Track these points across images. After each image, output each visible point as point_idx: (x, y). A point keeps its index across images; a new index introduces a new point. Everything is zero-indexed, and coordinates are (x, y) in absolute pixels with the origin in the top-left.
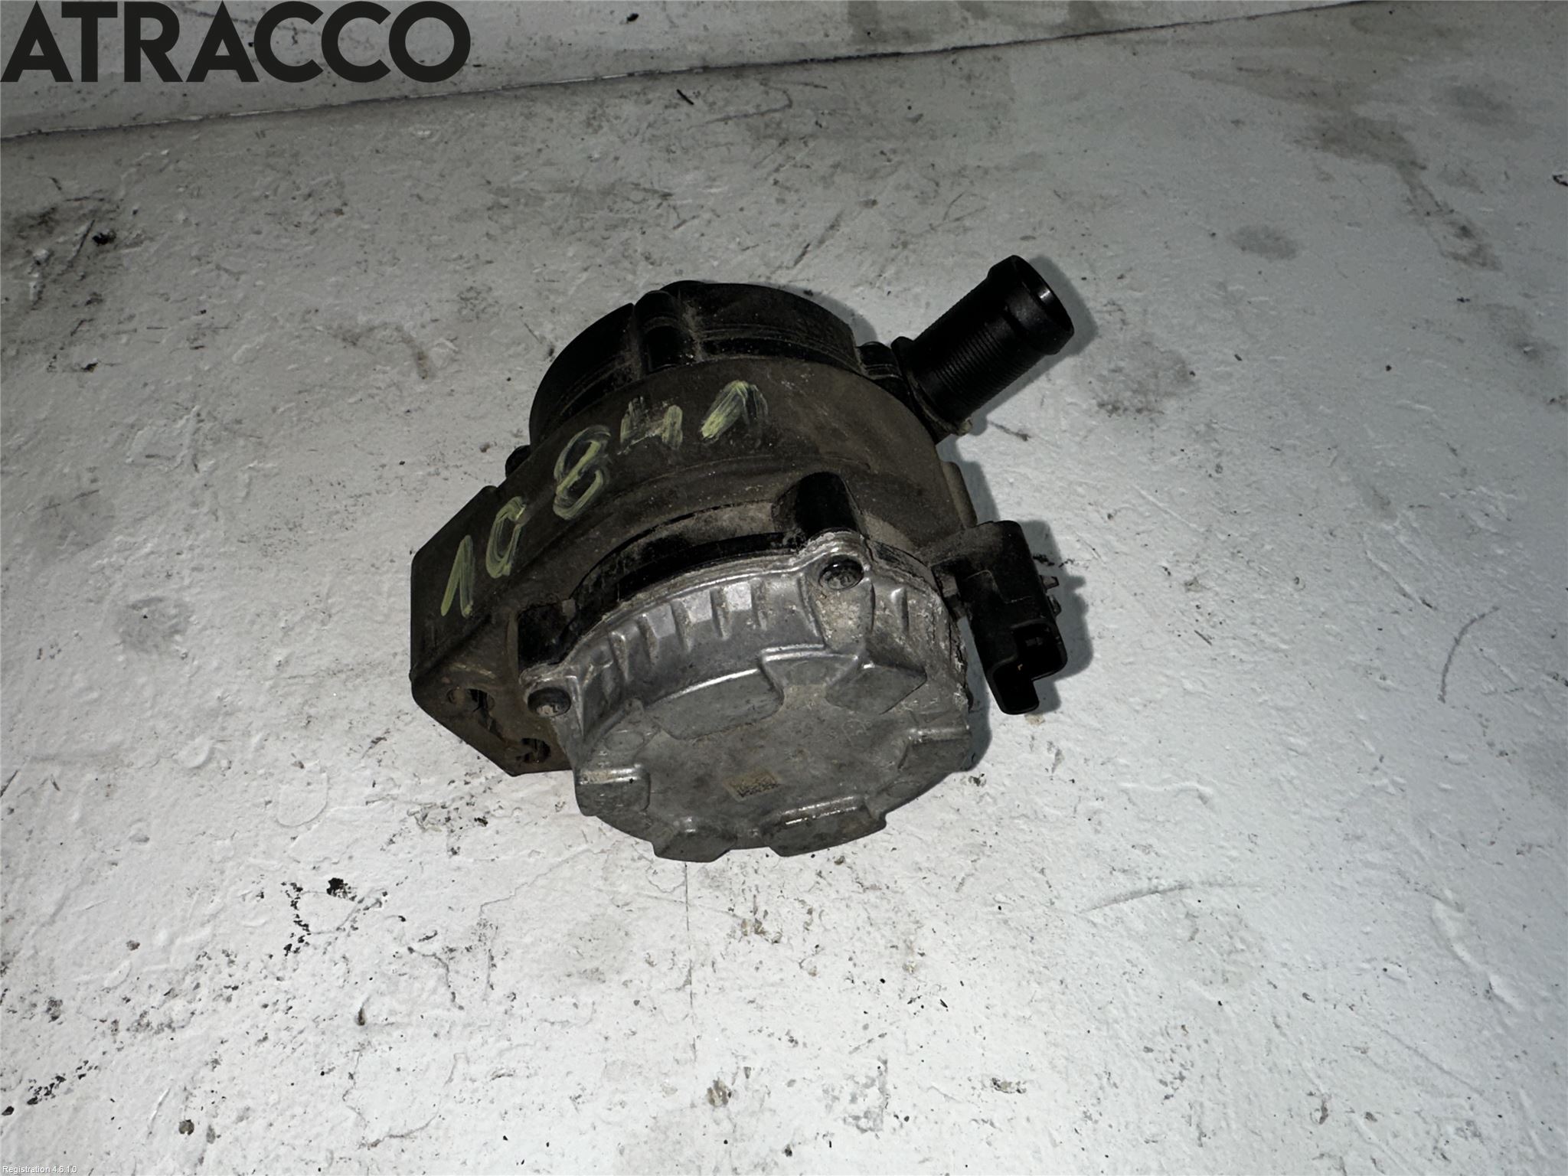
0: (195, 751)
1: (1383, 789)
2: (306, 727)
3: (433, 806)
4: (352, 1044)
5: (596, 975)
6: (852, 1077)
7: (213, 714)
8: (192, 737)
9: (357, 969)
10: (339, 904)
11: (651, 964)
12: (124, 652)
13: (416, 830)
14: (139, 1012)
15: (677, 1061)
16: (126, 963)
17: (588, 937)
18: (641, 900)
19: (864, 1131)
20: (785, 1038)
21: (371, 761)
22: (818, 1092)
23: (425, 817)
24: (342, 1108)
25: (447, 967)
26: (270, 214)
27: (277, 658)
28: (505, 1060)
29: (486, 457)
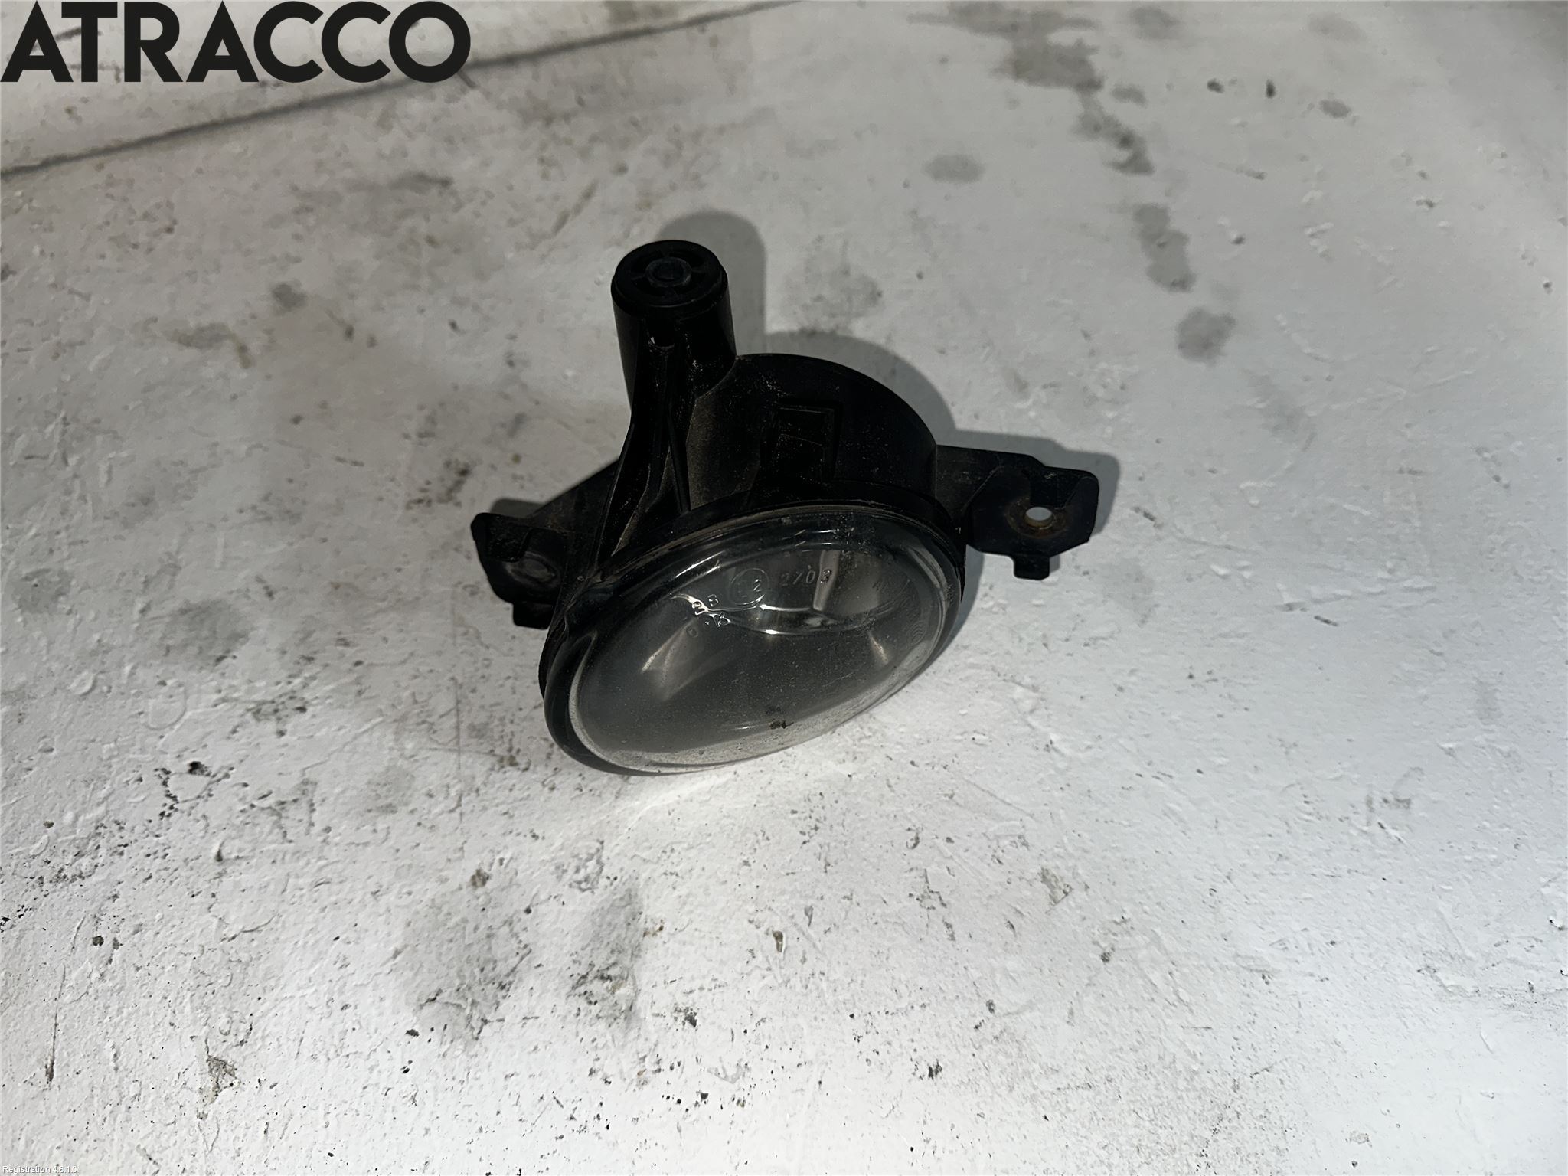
0: (83, 682)
1: (989, 610)
2: (166, 655)
3: (264, 703)
4: (213, 874)
5: (390, 809)
6: (577, 856)
7: (94, 653)
8: (79, 673)
9: (214, 823)
10: (199, 781)
11: (431, 796)
12: (21, 614)
13: (253, 722)
14: (57, 869)
15: (449, 860)
16: (44, 837)
17: (383, 782)
18: (424, 752)
19: (584, 890)
20: (529, 835)
21: (217, 675)
22: (552, 868)
23: (259, 711)
24: (208, 916)
25: (279, 815)
26: (111, 239)
27: (139, 606)
28: (323, 873)
29: (299, 428)
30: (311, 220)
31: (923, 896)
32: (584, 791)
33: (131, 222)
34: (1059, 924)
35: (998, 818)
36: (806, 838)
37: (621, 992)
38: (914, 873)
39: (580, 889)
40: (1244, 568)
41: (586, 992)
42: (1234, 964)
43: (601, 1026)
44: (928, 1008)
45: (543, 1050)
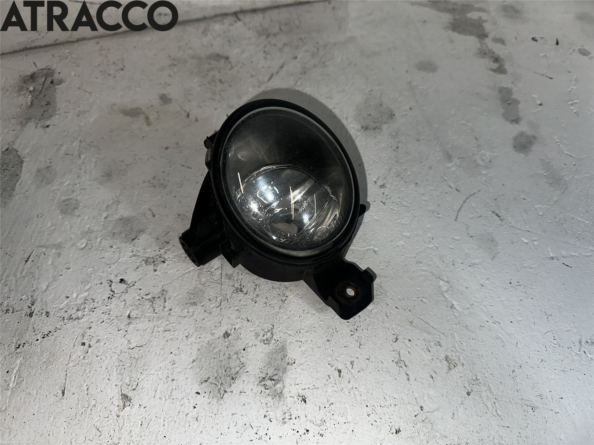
0: (82, 244)
1: (431, 248)
2: (113, 236)
3: (149, 258)
4: (127, 323)
5: (195, 304)
6: (263, 330)
7: (87, 233)
8: (81, 239)
9: (128, 303)
10: (123, 286)
11: (210, 300)
12: (61, 215)
13: (145, 265)
14: (70, 315)
15: (215, 326)
16: (66, 302)
17: (192, 293)
18: (208, 283)
19: (265, 344)
20: (246, 320)
21: (132, 245)
22: (254, 334)
23: (147, 261)
24: (123, 339)
25: (152, 302)
26: (101, 71)
27: (105, 216)
28: (168, 327)
29: (167, 151)
30: (175, 69)
31: (398, 362)
32: (268, 304)
33: (108, 66)
34: (451, 378)
35: (429, 333)
36: (353, 333)
37: (278, 386)
38: (395, 352)
39: (264, 343)
40: (535, 240)
41: (264, 385)
42: (520, 402)
43: (270, 398)
44: (396, 406)
45: (247, 406)
